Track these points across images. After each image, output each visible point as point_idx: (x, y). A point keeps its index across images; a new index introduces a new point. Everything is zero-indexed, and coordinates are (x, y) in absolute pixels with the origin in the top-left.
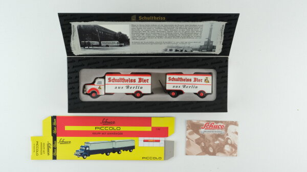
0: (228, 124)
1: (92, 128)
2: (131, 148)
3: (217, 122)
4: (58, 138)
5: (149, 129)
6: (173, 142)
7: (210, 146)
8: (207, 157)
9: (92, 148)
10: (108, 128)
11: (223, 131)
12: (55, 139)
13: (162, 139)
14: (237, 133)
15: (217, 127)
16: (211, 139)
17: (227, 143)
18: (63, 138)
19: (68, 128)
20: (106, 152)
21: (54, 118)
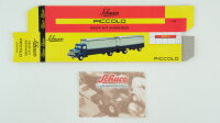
0: (132, 76)
1: (89, 21)
2: (139, 47)
3: (118, 73)
4: (47, 35)
5: (161, 21)
6: (193, 38)
7: (110, 104)
8: (107, 118)
9: (90, 46)
10: (110, 21)
11: (126, 85)
12: (43, 36)
13: (179, 34)
14: (144, 87)
15: (118, 80)
16: (111, 95)
17: (131, 100)
18: (53, 34)
19: (59, 21)
20: (108, 51)
21: (41, 9)
